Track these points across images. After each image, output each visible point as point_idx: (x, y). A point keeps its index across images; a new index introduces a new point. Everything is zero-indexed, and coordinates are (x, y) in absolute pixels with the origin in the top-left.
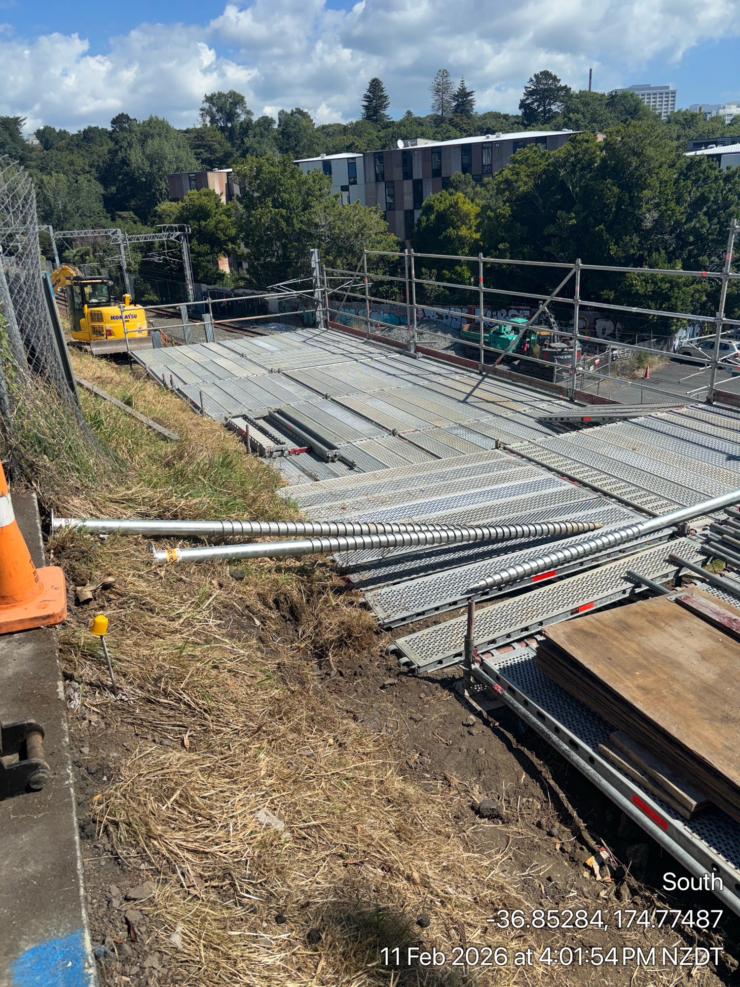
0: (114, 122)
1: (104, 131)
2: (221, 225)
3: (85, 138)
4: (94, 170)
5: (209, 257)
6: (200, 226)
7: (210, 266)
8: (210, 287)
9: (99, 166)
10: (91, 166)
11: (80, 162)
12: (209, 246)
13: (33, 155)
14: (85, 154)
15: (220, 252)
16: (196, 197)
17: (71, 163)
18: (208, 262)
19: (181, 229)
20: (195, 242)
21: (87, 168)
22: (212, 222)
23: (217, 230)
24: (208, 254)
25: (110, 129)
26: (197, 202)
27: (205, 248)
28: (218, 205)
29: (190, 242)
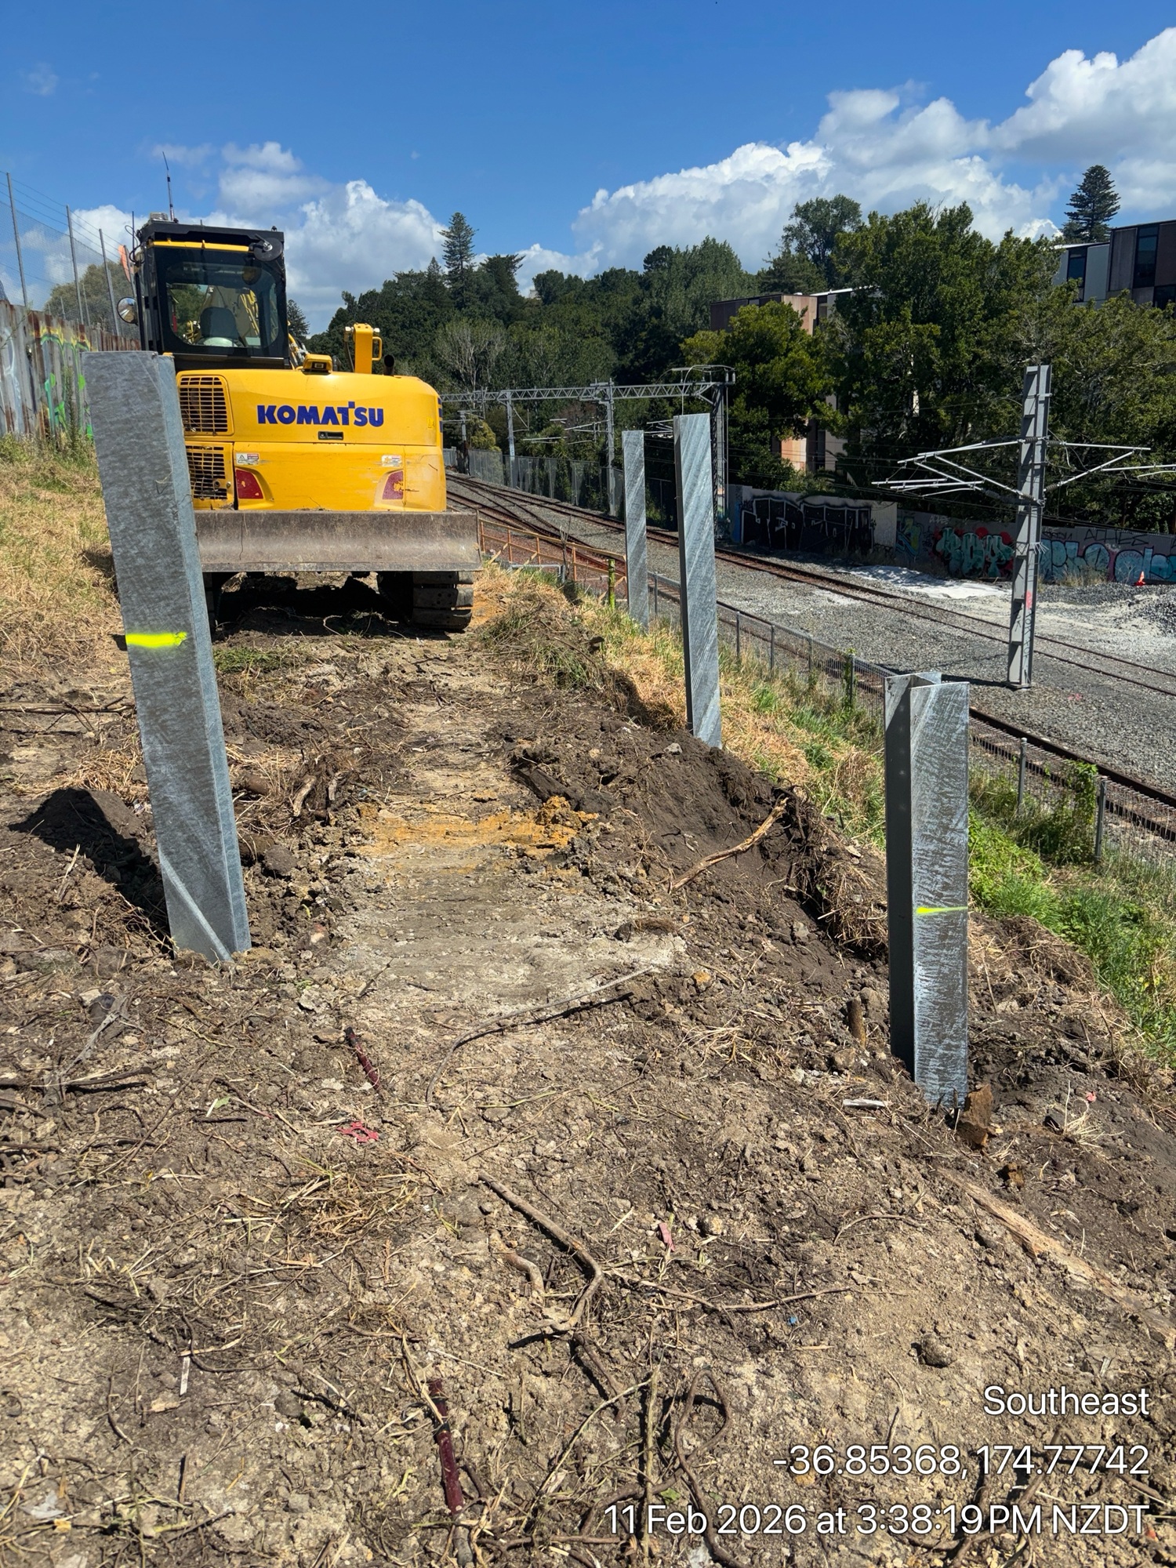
0: (649, 260)
1: (633, 273)
2: (798, 371)
3: (604, 285)
4: (608, 330)
5: (766, 434)
6: (753, 372)
7: (765, 451)
8: (759, 492)
9: (617, 325)
10: (606, 325)
11: (590, 319)
12: (766, 412)
13: (526, 311)
14: (600, 308)
15: (788, 424)
16: (753, 316)
17: (577, 322)
18: (763, 443)
19: (718, 376)
20: (740, 402)
21: (599, 329)
22: (779, 365)
23: (787, 379)
24: (762, 427)
25: (642, 271)
26: (755, 327)
27: (760, 415)
28: (794, 335)
29: (731, 404)
